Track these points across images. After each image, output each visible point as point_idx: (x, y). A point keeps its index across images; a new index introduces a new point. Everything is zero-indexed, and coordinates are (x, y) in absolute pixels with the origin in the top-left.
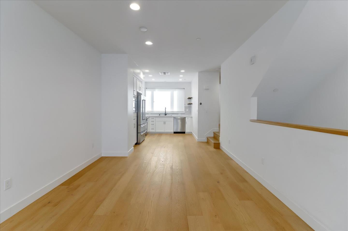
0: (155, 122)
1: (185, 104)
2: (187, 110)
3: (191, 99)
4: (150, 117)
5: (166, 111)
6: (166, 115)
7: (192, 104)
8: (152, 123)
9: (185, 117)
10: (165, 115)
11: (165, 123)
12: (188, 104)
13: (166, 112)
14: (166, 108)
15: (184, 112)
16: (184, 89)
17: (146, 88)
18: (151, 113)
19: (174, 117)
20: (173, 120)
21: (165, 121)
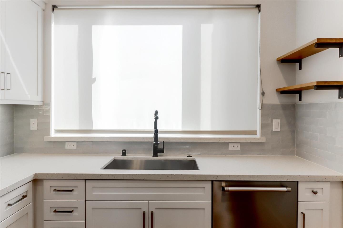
1: (263, 94)
2: (277, 125)
6: (162, 151)
9: (298, 182)
10: (155, 153)
11: (148, 223)
13: (160, 136)
14: (157, 118)
15: (254, 133)
16: (258, 11)
17: (54, 7)
18: (79, 143)
19: (211, 182)
20: (210, 199)
21: (150, 211)
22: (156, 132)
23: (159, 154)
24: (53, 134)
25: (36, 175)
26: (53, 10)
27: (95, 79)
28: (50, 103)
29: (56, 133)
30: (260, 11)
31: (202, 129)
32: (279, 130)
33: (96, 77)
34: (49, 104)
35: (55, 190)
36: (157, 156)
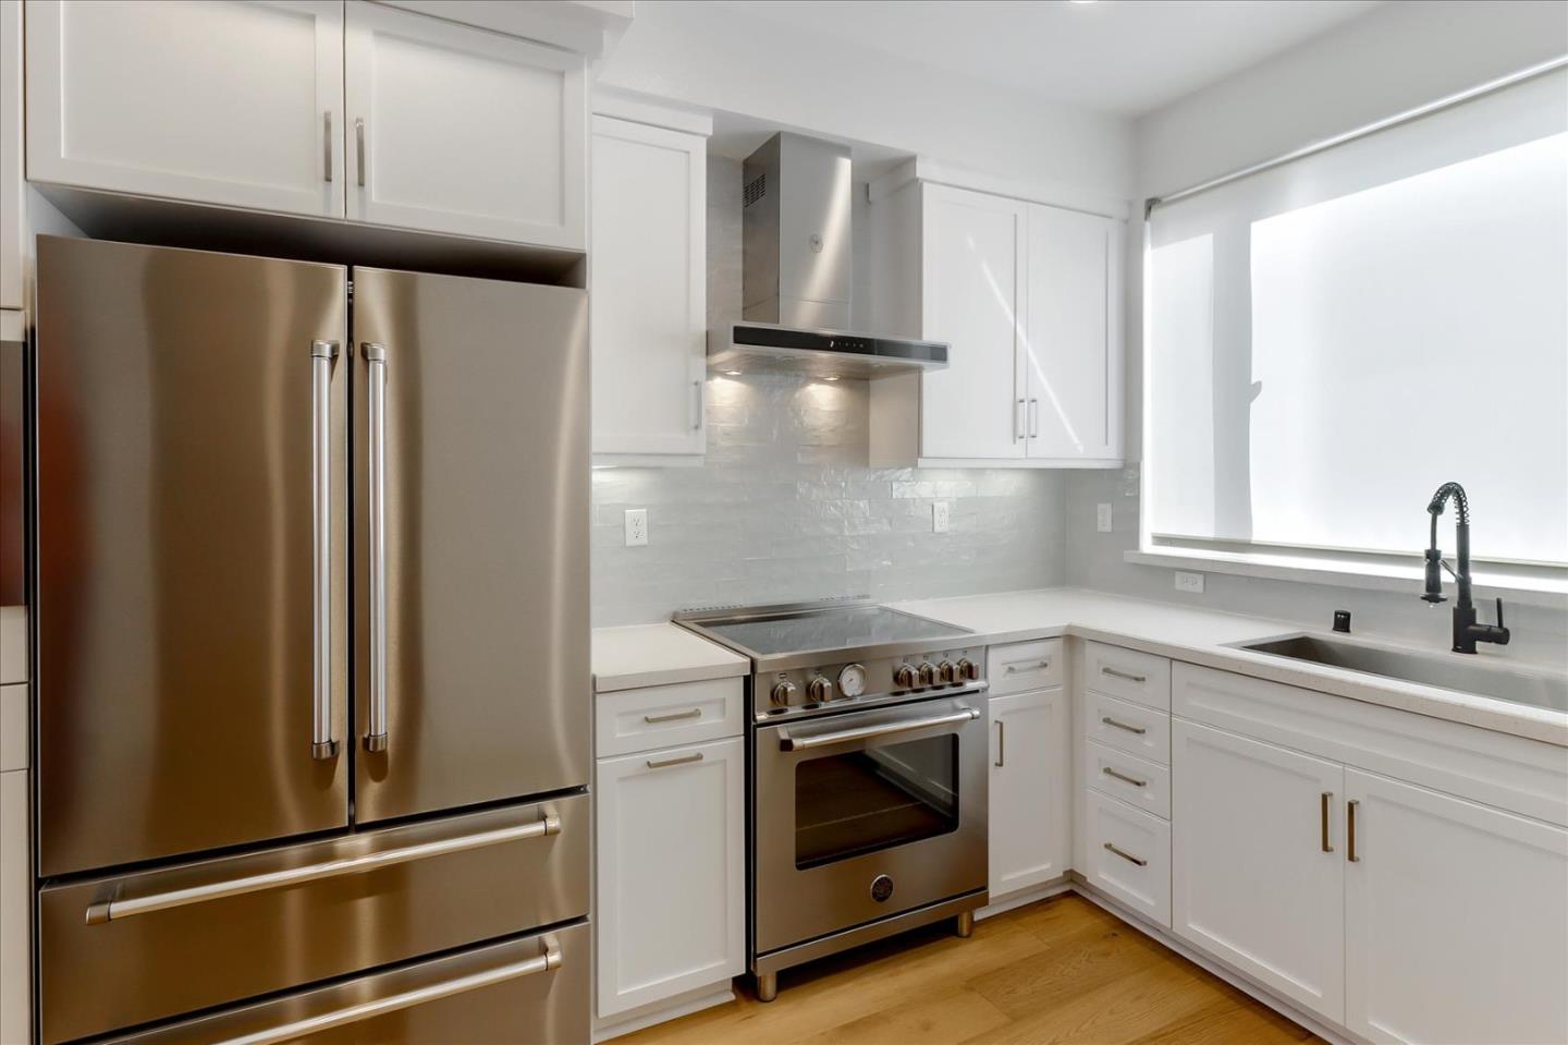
6: (1500, 637)
10: (1465, 639)
11: (1339, 827)
17: (1151, 204)
18: (1212, 576)
21: (1351, 806)
24: (1147, 546)
25: (1069, 627)
26: (1149, 209)
28: (1139, 464)
29: (1155, 544)
33: (1260, 379)
34: (1137, 467)
35: (1107, 672)
36: (1473, 651)
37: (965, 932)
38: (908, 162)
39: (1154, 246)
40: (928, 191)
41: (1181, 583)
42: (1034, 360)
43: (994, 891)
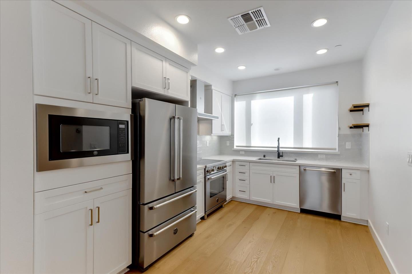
0: (247, 174)
1: (339, 129)
2: (348, 145)
3: (362, 110)
4: (237, 163)
5: (280, 146)
6: (282, 156)
7: (367, 126)
8: (242, 177)
9: (341, 169)
10: (279, 157)
11: (273, 179)
12: (351, 128)
13: (280, 149)
14: (279, 140)
15: (335, 149)
16: (337, 85)
17: (235, 95)
18: (246, 151)
19: (299, 166)
20: (299, 173)
21: (274, 176)
22: (278, 147)
23: (280, 157)
24: (235, 147)
25: (233, 159)
26: (235, 96)
27: (252, 124)
28: (234, 135)
30: (338, 85)
31: (304, 146)
32: (350, 148)
35: (240, 165)
36: (279, 158)
37: (223, 207)
38: (211, 86)
39: (236, 101)
40: (213, 91)
41: (241, 153)
42: (223, 119)
43: (227, 199)
